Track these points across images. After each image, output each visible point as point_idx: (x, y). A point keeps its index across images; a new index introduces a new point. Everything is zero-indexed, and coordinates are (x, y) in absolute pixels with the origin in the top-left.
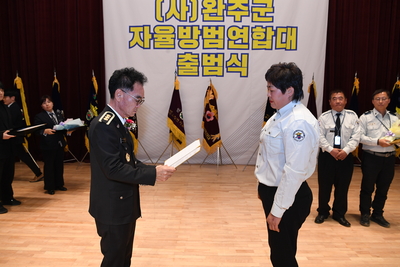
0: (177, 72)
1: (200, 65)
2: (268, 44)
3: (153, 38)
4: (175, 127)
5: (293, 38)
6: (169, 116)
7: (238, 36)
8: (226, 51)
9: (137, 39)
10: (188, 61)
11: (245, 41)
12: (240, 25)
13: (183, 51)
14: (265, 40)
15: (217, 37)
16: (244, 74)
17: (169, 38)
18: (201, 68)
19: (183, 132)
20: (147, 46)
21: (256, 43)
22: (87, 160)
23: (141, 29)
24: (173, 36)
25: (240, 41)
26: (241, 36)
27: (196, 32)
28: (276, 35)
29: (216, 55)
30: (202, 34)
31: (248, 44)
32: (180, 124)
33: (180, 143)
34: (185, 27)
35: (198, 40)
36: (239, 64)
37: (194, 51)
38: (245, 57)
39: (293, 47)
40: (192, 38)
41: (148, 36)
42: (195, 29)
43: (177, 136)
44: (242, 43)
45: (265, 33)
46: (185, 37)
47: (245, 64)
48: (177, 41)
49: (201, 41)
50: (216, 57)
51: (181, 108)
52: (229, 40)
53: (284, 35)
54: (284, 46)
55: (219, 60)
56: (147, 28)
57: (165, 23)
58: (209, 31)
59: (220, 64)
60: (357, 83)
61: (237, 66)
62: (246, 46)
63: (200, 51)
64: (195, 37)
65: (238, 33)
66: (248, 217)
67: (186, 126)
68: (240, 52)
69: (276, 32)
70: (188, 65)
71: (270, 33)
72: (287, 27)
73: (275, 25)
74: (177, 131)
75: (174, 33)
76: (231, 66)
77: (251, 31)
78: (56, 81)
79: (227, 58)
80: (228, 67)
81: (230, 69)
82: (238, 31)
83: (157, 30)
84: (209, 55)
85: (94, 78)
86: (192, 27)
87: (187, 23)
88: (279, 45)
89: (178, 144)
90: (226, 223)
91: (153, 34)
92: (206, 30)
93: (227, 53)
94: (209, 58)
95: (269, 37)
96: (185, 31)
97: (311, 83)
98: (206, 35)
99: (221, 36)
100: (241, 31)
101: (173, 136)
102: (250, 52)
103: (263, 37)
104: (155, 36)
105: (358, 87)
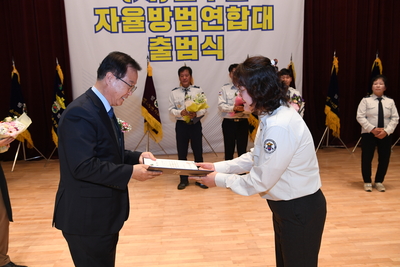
0: (149, 58)
1: (173, 49)
2: (243, 24)
3: (121, 21)
4: (150, 116)
5: (269, 17)
6: (143, 104)
7: (212, 17)
8: (200, 33)
9: (103, 22)
10: (160, 45)
11: (220, 22)
12: (213, 5)
13: (154, 35)
14: (240, 20)
15: (190, 18)
16: (220, 57)
17: (139, 20)
18: (174, 52)
19: (159, 121)
20: (114, 29)
21: (231, 24)
22: (56, 156)
23: (107, 11)
24: (143, 18)
25: (214, 22)
26: (215, 17)
27: (168, 14)
28: (251, 15)
29: (190, 38)
30: (174, 16)
31: (223, 25)
32: (155, 113)
33: (157, 132)
34: (155, 8)
35: (170, 22)
36: (214, 46)
37: (166, 35)
38: (220, 39)
39: (270, 27)
40: (163, 20)
41: (115, 19)
42: (166, 10)
43: (152, 125)
44: (217, 25)
45: (240, 13)
46: (155, 19)
47: (220, 47)
48: (147, 24)
49: (173, 23)
50: (190, 39)
51: (155, 96)
52: (203, 21)
53: (260, 14)
54: (260, 26)
55: (194, 42)
56: (113, 11)
57: (133, 4)
58: (182, 12)
59: (194, 47)
60: (336, 62)
61: (212, 49)
62: (221, 28)
63: (172, 34)
64: (167, 19)
65: (212, 14)
66: (231, 201)
67: (161, 115)
68: (214, 34)
69: (251, 11)
70: (160, 49)
71: (246, 13)
72: (263, 6)
73: (250, 4)
74: (152, 120)
75: (144, 15)
76: (206, 49)
77: (226, 11)
78: (15, 71)
79: (201, 41)
80: (203, 50)
81: (205, 52)
82: (212, 12)
83: (125, 12)
84: (182, 38)
85: (59, 67)
86: (163, 8)
87: (157, 4)
88: (255, 25)
89: (154, 134)
90: (210, 208)
91: (120, 17)
92: (178, 11)
93: (202, 35)
94: (182, 41)
95: (244, 17)
96: (155, 12)
97: (289, 64)
98: (178, 17)
99: (194, 18)
100: (215, 11)
101: (148, 125)
102: (225, 33)
103: (238, 17)
104: (123, 19)
105: (337, 66)
